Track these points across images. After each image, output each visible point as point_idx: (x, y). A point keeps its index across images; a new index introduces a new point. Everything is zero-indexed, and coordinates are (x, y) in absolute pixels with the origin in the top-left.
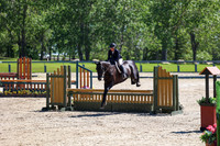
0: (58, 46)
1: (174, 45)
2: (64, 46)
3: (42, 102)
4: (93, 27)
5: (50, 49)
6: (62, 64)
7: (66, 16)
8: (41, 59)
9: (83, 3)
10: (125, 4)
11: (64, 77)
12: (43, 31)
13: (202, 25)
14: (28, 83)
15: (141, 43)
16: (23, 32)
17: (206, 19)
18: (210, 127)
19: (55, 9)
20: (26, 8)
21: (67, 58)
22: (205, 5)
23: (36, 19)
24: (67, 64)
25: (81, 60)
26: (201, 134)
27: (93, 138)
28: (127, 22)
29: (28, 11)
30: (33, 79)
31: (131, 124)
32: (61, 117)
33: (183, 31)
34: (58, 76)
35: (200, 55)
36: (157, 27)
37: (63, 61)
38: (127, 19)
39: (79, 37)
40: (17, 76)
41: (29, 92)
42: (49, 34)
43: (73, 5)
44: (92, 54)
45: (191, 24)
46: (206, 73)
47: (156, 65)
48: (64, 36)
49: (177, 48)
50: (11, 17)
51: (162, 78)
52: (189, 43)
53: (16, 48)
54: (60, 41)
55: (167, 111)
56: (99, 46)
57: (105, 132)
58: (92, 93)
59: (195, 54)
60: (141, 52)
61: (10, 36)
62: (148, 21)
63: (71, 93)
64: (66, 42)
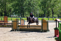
0: (15, 13)
1: (47, 13)
2: (17, 13)
3: (11, 29)
4: (25, 8)
5: (13, 14)
6: (16, 18)
7: (17, 5)
8: (10, 17)
9: (22, 1)
10: (34, 1)
11: (17, 22)
12: (11, 9)
13: (55, 7)
14: (7, 23)
15: (38, 12)
16: (5, 9)
17: (56, 5)
18: (57, 36)
19: (14, 3)
20: (6, 2)
21: (18, 16)
22: (56, 1)
23: (9, 5)
24: (17, 18)
25: (22, 17)
26: (55, 38)
27: (25, 39)
28: (34, 6)
29: (7, 3)
30: (8, 22)
31: (35, 35)
32: (16, 33)
33: (50, 9)
34: (15, 22)
35: (54, 16)
36: (42, 8)
37: (17, 17)
38: (34, 5)
39: (21, 10)
40: (4, 21)
41: (7, 26)
42: (13, 10)
43: (19, 1)
44: (24, 15)
45: (52, 7)
46: (56, 20)
47: (42, 18)
48: (17, 10)
49: (48, 13)
50: (2, 5)
51: (44, 22)
52: (51, 12)
53: (3, 13)
54: (16, 12)
55: (45, 31)
56: (26, 13)
57: (28, 37)
58: (24, 26)
59: (53, 15)
60: (38, 15)
61: (2, 10)
62: (40, 6)
63: (19, 26)
64: (17, 12)
